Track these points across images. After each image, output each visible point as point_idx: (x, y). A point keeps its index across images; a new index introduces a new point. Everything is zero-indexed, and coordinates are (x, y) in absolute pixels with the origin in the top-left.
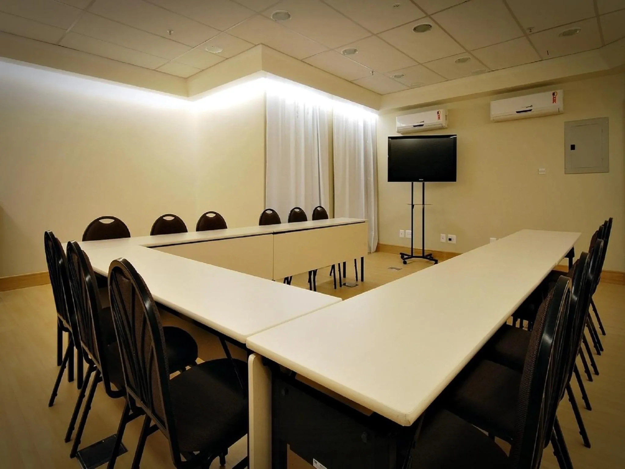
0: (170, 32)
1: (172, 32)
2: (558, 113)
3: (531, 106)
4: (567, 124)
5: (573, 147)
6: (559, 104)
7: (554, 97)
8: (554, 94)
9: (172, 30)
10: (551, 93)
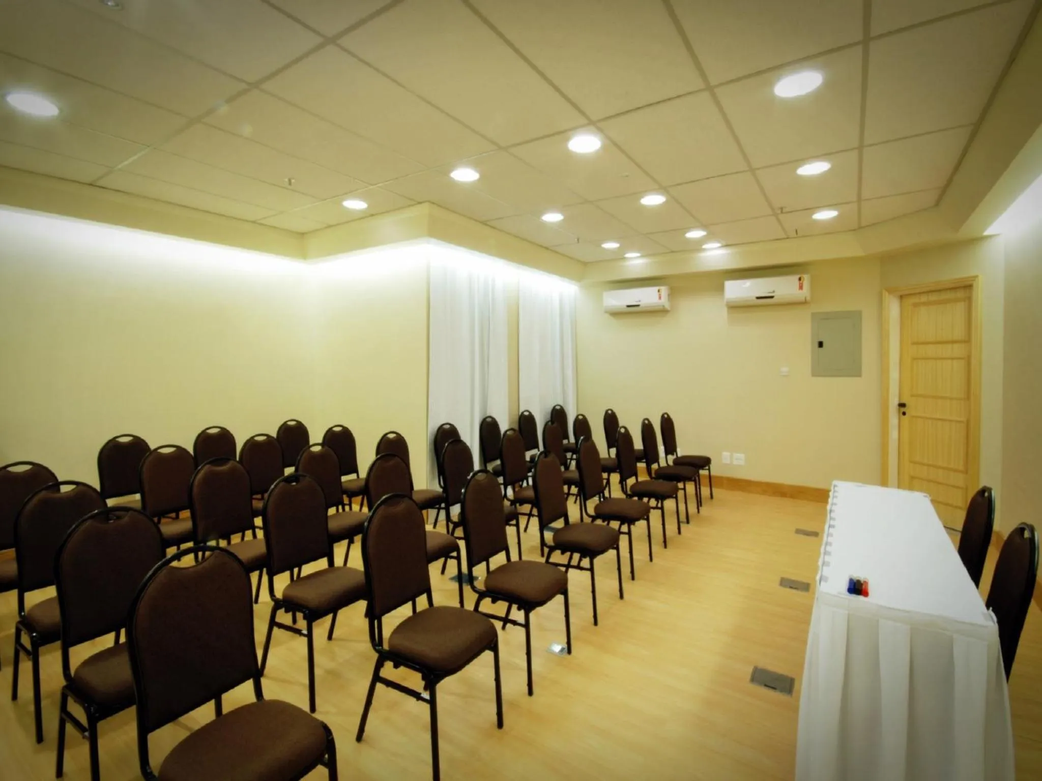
0: (290, 180)
1: (293, 181)
2: (805, 303)
3: (774, 292)
4: (813, 315)
5: (821, 344)
6: (805, 293)
7: (800, 284)
8: (800, 279)
9: (293, 179)
10: (798, 276)
